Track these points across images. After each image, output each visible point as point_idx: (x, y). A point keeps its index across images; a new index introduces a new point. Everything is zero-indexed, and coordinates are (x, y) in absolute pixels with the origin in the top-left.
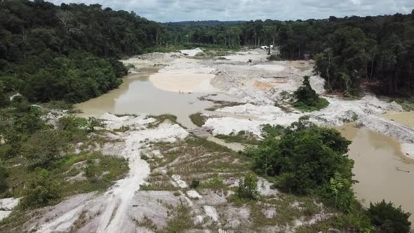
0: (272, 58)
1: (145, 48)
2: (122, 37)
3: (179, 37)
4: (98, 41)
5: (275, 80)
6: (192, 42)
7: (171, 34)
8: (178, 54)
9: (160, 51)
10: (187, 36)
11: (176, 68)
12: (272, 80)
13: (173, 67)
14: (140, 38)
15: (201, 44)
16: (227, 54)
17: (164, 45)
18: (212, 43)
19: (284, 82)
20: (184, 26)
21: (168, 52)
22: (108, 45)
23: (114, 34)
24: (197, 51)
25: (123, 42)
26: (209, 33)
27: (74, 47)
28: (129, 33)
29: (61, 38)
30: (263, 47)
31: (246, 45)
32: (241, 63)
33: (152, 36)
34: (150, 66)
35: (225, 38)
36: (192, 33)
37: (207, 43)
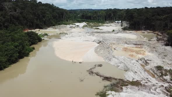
0: (125, 29)
1: (57, 22)
2: (44, 17)
3: (75, 17)
4: (29, 19)
5: (135, 46)
6: (81, 19)
7: (71, 15)
8: (74, 26)
9: (64, 24)
10: (79, 15)
11: (72, 36)
12: (133, 46)
13: (70, 35)
14: (54, 17)
15: (86, 20)
16: (100, 26)
17: (67, 21)
18: (91, 19)
19: (141, 48)
20: (77, 11)
21: (69, 24)
22: (35, 21)
23: (39, 15)
24: (84, 24)
25: (44, 19)
26: (89, 14)
27: (13, 23)
28: (48, 14)
29: (4, 18)
30: (116, 22)
31: (107, 20)
32: (109, 32)
33: (61, 16)
34: (57, 34)
35: (97, 17)
36: (81, 14)
37: (88, 19)
